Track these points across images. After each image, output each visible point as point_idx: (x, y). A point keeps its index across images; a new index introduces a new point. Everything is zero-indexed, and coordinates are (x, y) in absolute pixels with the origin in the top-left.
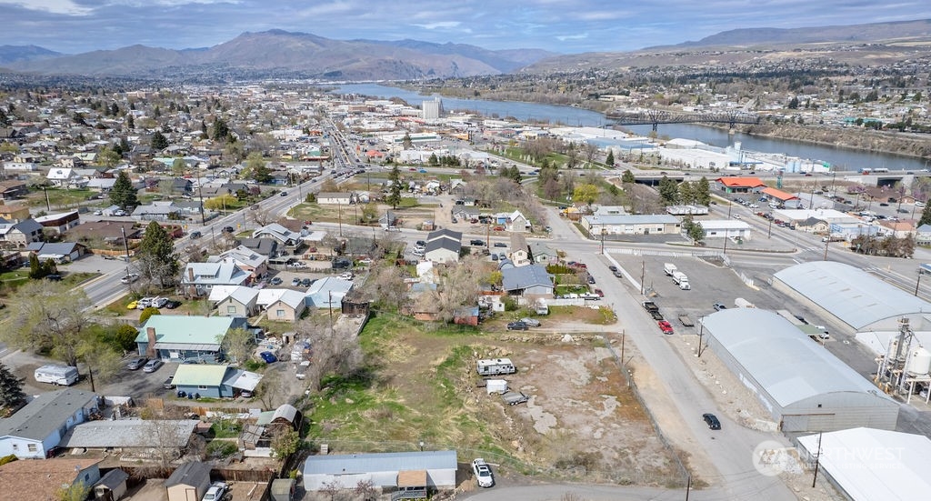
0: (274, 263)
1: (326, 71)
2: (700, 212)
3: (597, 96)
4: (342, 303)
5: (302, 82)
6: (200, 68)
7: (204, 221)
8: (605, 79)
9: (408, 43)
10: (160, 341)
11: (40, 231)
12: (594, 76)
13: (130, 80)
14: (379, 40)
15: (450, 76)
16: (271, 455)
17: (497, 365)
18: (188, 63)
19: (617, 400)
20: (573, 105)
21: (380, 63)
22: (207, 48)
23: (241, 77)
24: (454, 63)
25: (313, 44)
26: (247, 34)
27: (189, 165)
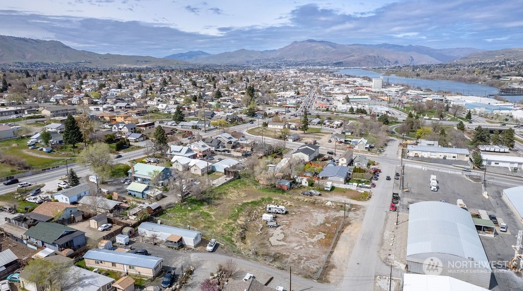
0: (216, 150)
1: (335, 62)
2: (502, 150)
3: (499, 77)
4: (225, 170)
5: (320, 68)
6: (270, 60)
7: (205, 131)
8: (512, 66)
9: (385, 45)
10: (136, 173)
11: (135, 128)
12: (505, 64)
13: (236, 66)
14: (367, 44)
15: (408, 64)
16: (135, 219)
17: (275, 208)
18: (265, 57)
19: (325, 236)
20: (480, 83)
21: (365, 57)
22: (275, 50)
23: (289, 65)
24: (411, 57)
25: (330, 47)
26: (296, 42)
27: (224, 106)
